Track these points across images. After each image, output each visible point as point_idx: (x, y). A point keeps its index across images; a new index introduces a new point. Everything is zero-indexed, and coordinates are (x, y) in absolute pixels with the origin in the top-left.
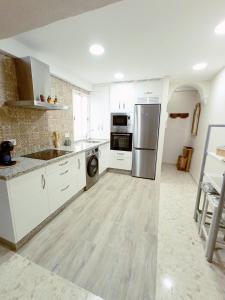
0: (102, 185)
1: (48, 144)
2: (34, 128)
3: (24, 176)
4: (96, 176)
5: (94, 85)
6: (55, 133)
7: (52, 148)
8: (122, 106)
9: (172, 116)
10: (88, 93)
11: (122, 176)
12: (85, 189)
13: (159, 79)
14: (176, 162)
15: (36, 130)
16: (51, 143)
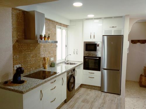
0: (78, 98)
1: (39, 66)
2: (32, 55)
3: (32, 90)
4: (73, 91)
5: (71, 21)
6: (44, 58)
7: (42, 69)
8: (92, 37)
9: (133, 42)
10: (66, 26)
11: (93, 91)
12: (66, 102)
13: (121, 17)
14: (138, 80)
15: (33, 57)
16: (42, 66)
